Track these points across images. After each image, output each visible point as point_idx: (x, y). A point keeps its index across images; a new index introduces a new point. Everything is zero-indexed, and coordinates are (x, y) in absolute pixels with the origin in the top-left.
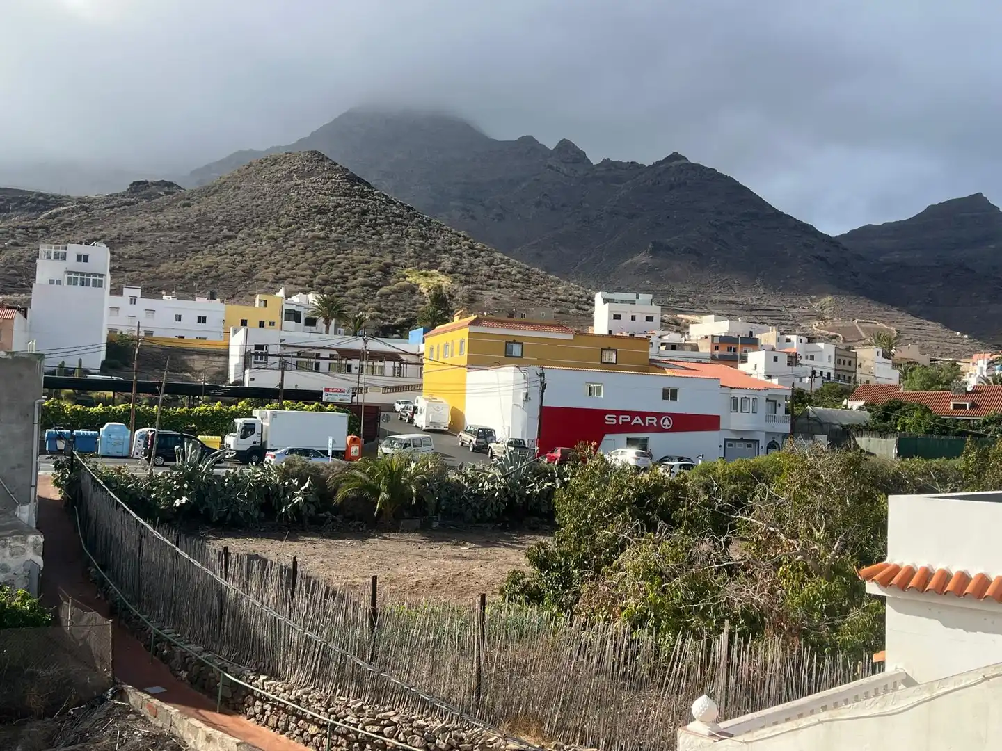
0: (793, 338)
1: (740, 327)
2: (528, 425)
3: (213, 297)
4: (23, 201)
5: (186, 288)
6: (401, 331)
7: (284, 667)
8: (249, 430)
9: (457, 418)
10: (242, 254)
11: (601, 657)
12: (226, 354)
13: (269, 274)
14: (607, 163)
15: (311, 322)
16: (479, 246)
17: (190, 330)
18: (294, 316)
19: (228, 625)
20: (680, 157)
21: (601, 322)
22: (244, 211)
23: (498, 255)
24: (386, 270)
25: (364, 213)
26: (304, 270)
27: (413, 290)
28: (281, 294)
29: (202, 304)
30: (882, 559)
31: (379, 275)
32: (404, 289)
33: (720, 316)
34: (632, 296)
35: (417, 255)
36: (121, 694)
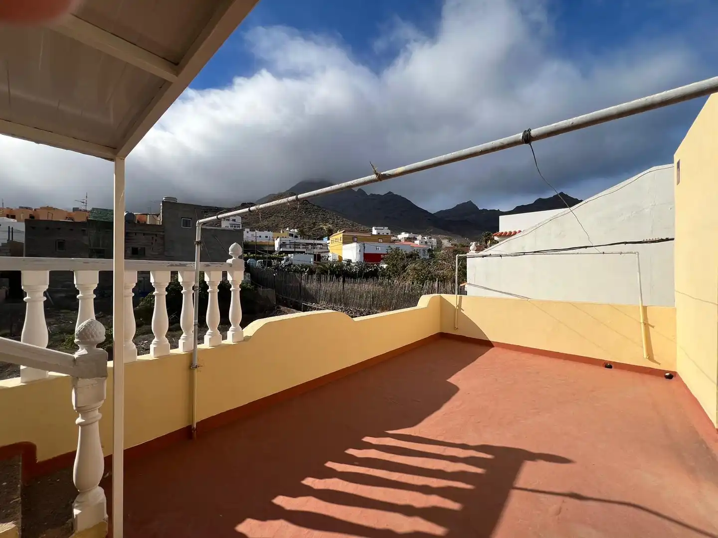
0: (426, 238)
1: (412, 235)
2: (361, 258)
3: (269, 231)
4: (211, 209)
5: (261, 229)
6: (321, 238)
7: (319, 300)
8: (288, 260)
9: (340, 258)
10: (274, 221)
11: (405, 290)
12: (274, 246)
13: (283, 226)
14: (372, 195)
15: (296, 237)
16: (339, 217)
17: (263, 240)
18: (291, 235)
19: (302, 293)
20: (391, 193)
21: (374, 232)
22: (274, 209)
23: (344, 219)
24: (314, 224)
25: (307, 209)
26: (292, 224)
27: (322, 229)
28: (288, 229)
29: (266, 233)
30: (499, 231)
31: (312, 225)
32: (319, 229)
33: (406, 232)
34: (382, 228)
35: (323, 220)
36: (278, 308)
